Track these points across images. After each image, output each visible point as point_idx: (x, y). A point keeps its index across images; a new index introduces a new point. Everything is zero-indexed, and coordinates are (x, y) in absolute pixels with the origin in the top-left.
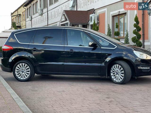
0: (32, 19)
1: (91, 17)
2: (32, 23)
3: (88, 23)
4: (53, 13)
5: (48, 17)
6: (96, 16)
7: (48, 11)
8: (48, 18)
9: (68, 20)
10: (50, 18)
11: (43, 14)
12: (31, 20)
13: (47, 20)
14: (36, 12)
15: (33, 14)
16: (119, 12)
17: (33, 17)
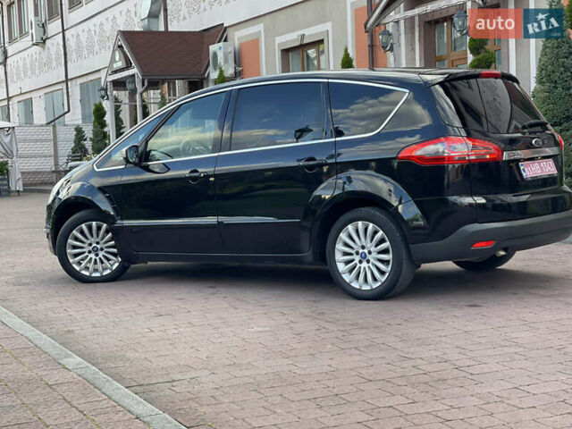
0: (6, 58)
1: (215, 55)
2: (8, 74)
3: (206, 76)
4: (83, 38)
5: (68, 53)
6: (231, 49)
7: (64, 31)
8: (65, 54)
9: (133, 64)
10: (74, 56)
11: (47, 38)
12: (4, 63)
13: (63, 61)
14: (23, 34)
15: (12, 40)
16: (303, 36)
17: (11, 50)
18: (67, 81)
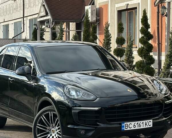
1: (87, 11)
3: (83, 20)
6: (95, 9)
8: (24, 5)
9: (49, 14)
10: (27, 6)
16: (128, 5)
18: (24, 17)
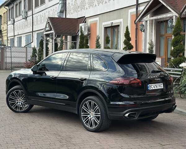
0: (14, 22)
1: (81, 27)
2: (15, 28)
3: (78, 34)
4: (39, 18)
6: (87, 26)
7: (33, 15)
8: (33, 23)
10: (35, 24)
11: (27, 17)
12: (13, 24)
14: (20, 15)
15: (16, 16)
16: (112, 23)
17: (16, 20)
18: (33, 32)
